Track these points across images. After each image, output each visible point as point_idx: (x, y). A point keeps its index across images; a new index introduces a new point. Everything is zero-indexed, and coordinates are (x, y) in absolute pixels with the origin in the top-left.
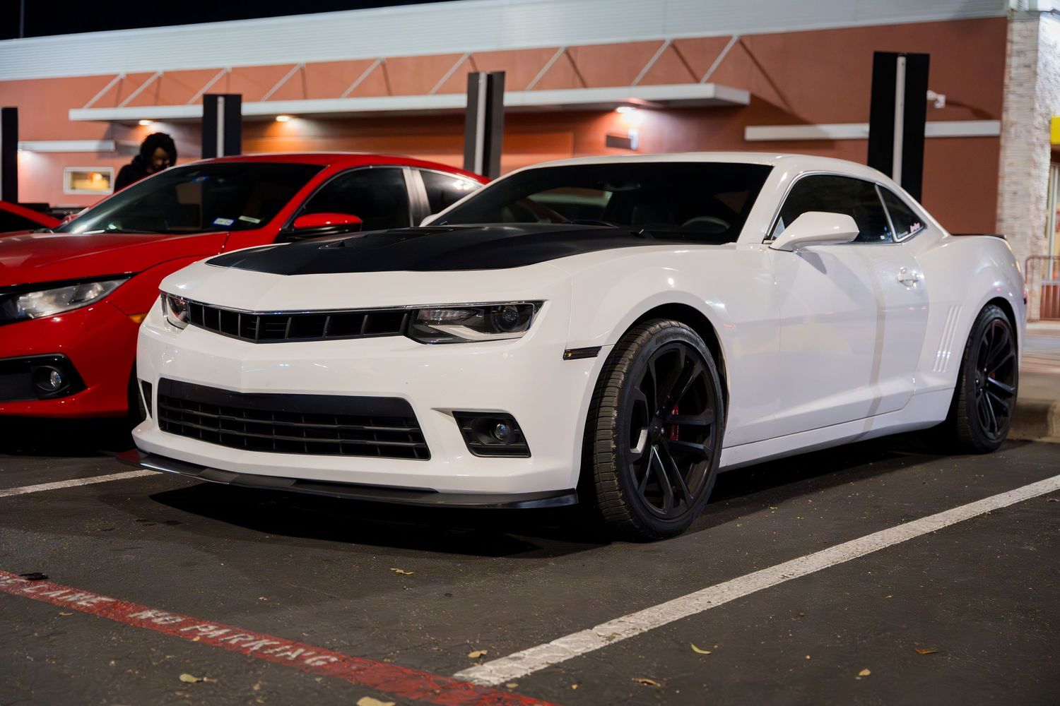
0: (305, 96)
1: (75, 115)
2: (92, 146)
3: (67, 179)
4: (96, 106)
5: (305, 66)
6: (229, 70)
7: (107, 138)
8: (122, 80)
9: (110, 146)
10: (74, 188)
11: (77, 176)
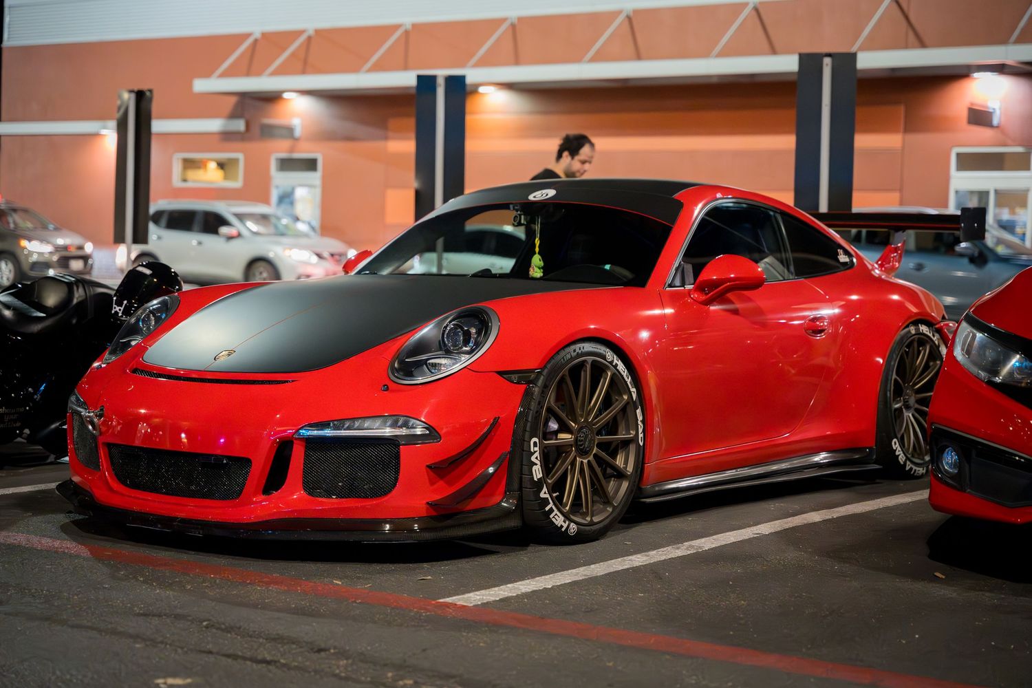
0: (517, 61)
1: (201, 85)
2: (214, 125)
3: (177, 168)
4: (227, 74)
5: (516, 21)
6: (409, 27)
7: (233, 115)
8: (256, 41)
9: (240, 125)
10: (185, 180)
11: (189, 164)
